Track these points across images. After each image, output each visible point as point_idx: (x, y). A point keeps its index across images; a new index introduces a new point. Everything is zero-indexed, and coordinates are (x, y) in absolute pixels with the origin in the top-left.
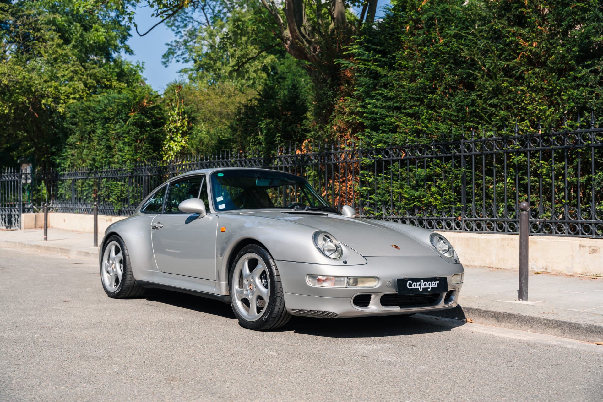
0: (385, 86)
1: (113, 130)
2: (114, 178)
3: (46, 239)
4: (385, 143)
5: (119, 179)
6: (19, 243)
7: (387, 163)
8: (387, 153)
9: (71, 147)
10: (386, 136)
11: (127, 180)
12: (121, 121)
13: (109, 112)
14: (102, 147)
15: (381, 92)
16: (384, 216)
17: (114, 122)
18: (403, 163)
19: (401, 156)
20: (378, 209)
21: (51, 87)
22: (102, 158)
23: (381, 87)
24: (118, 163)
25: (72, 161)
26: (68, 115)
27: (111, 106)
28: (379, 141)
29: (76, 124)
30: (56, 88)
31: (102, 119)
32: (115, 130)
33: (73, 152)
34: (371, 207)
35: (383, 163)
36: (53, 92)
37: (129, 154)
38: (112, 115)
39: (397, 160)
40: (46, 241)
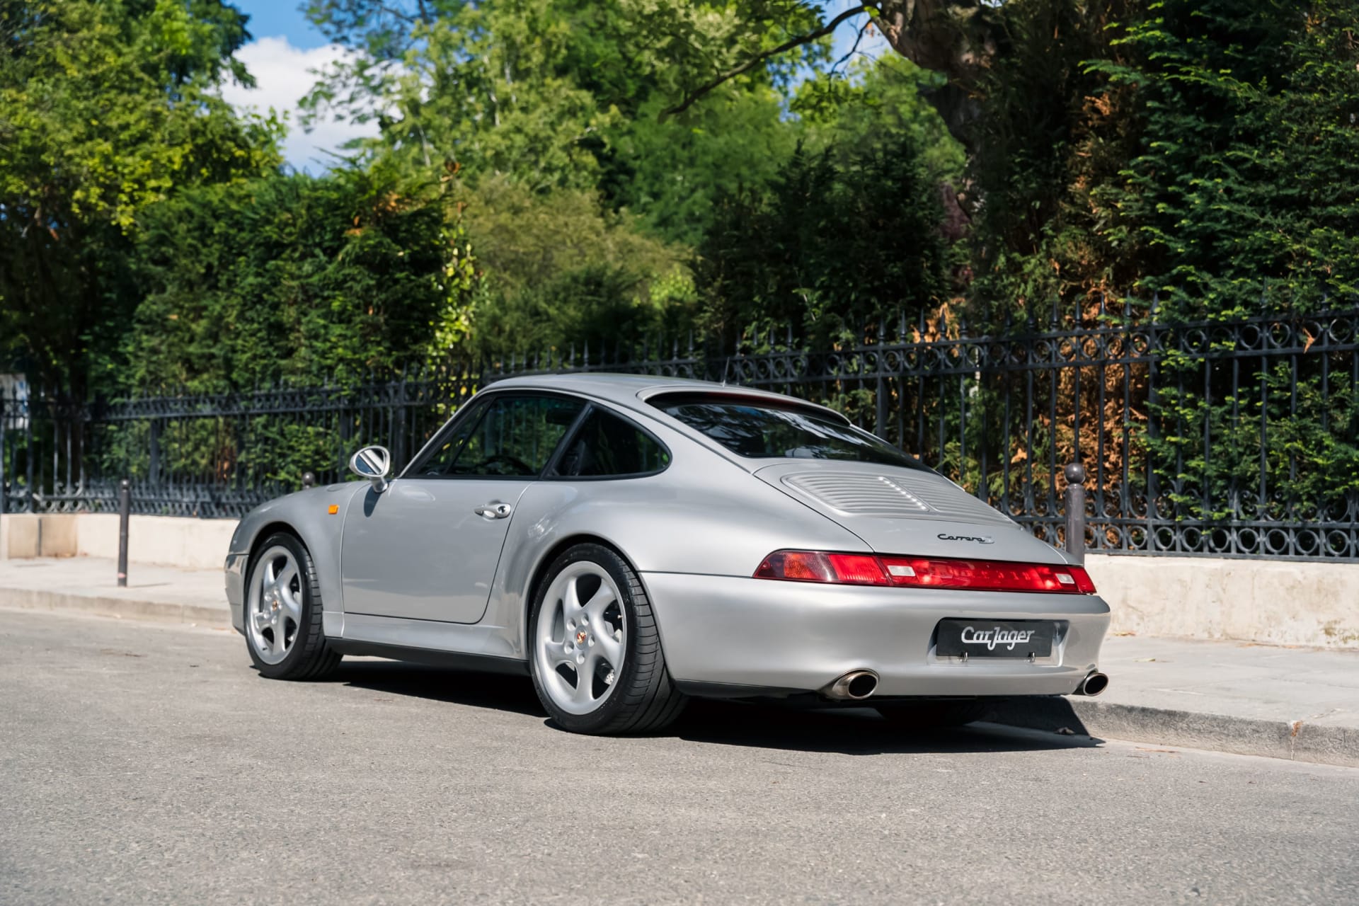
0: (1250, 138)
1: (292, 277)
2: (293, 414)
3: (123, 582)
4: (1246, 304)
5: (308, 417)
6: (40, 594)
7: (1251, 364)
8: (1249, 336)
9: (149, 327)
10: (1250, 283)
11: (334, 420)
12: (317, 251)
13: (282, 226)
14: (256, 326)
15: (1240, 153)
16: (1235, 522)
17: (297, 255)
18: (1306, 366)
19: (1301, 344)
20: (1214, 500)
21: (92, 154)
22: (254, 357)
23: (1239, 139)
24: (306, 371)
25: (152, 368)
26: (143, 237)
27: (289, 210)
28: (1228, 303)
29: (165, 261)
30: (107, 159)
31: (258, 245)
32: (299, 277)
33: (155, 342)
34: (1191, 494)
35: (1236, 364)
36: (101, 170)
37: (345, 347)
38: (290, 234)
39: (1287, 357)
40: (122, 589)
